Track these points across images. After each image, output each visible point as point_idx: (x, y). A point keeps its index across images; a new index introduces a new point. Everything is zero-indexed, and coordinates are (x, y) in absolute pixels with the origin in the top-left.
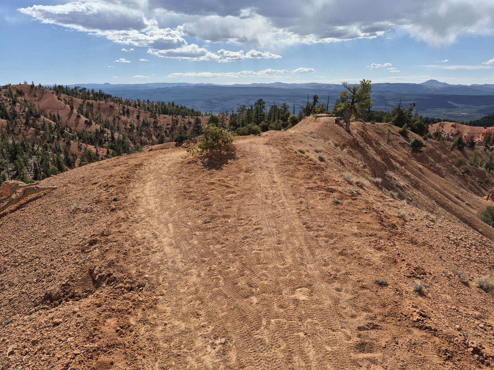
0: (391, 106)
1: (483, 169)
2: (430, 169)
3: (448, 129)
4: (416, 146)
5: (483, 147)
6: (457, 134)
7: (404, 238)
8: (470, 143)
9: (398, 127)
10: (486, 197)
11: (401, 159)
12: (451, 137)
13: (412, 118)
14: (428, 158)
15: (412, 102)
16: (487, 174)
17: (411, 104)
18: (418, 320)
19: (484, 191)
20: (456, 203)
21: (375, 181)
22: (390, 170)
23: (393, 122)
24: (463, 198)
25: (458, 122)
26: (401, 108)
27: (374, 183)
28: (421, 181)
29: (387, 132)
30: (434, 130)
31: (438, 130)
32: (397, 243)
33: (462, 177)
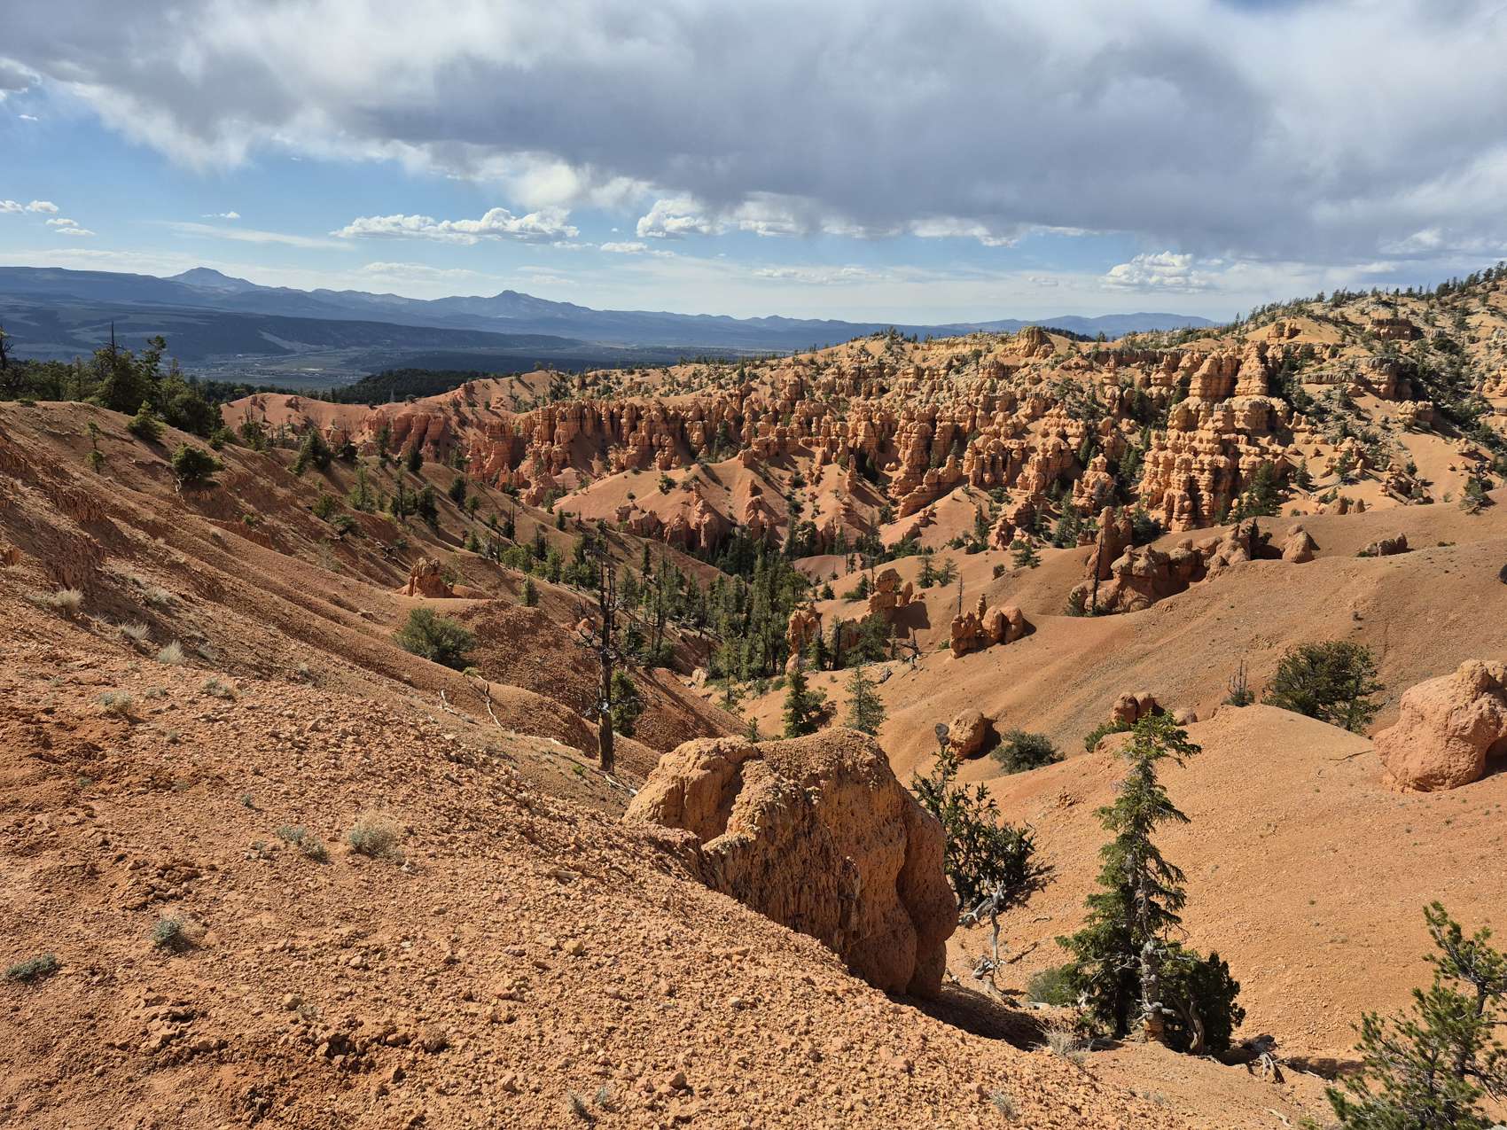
0: (86, 345)
1: (387, 515)
2: (247, 535)
3: (278, 413)
4: (194, 470)
5: (375, 459)
6: (306, 427)
7: (127, 780)
8: (343, 451)
9: (121, 414)
10: (407, 588)
11: (151, 516)
12: (291, 436)
13: (165, 384)
14: (237, 503)
15: (153, 334)
16: (400, 527)
17: (149, 341)
18: (166, 1041)
19: (399, 572)
20: (336, 619)
21: (58, 603)
22: (118, 556)
23: (103, 398)
24: (350, 601)
25: (301, 394)
26: (119, 352)
27: (54, 608)
28: (226, 575)
29: (85, 433)
30: (241, 418)
31: (250, 416)
32: (98, 807)
33: (341, 545)
